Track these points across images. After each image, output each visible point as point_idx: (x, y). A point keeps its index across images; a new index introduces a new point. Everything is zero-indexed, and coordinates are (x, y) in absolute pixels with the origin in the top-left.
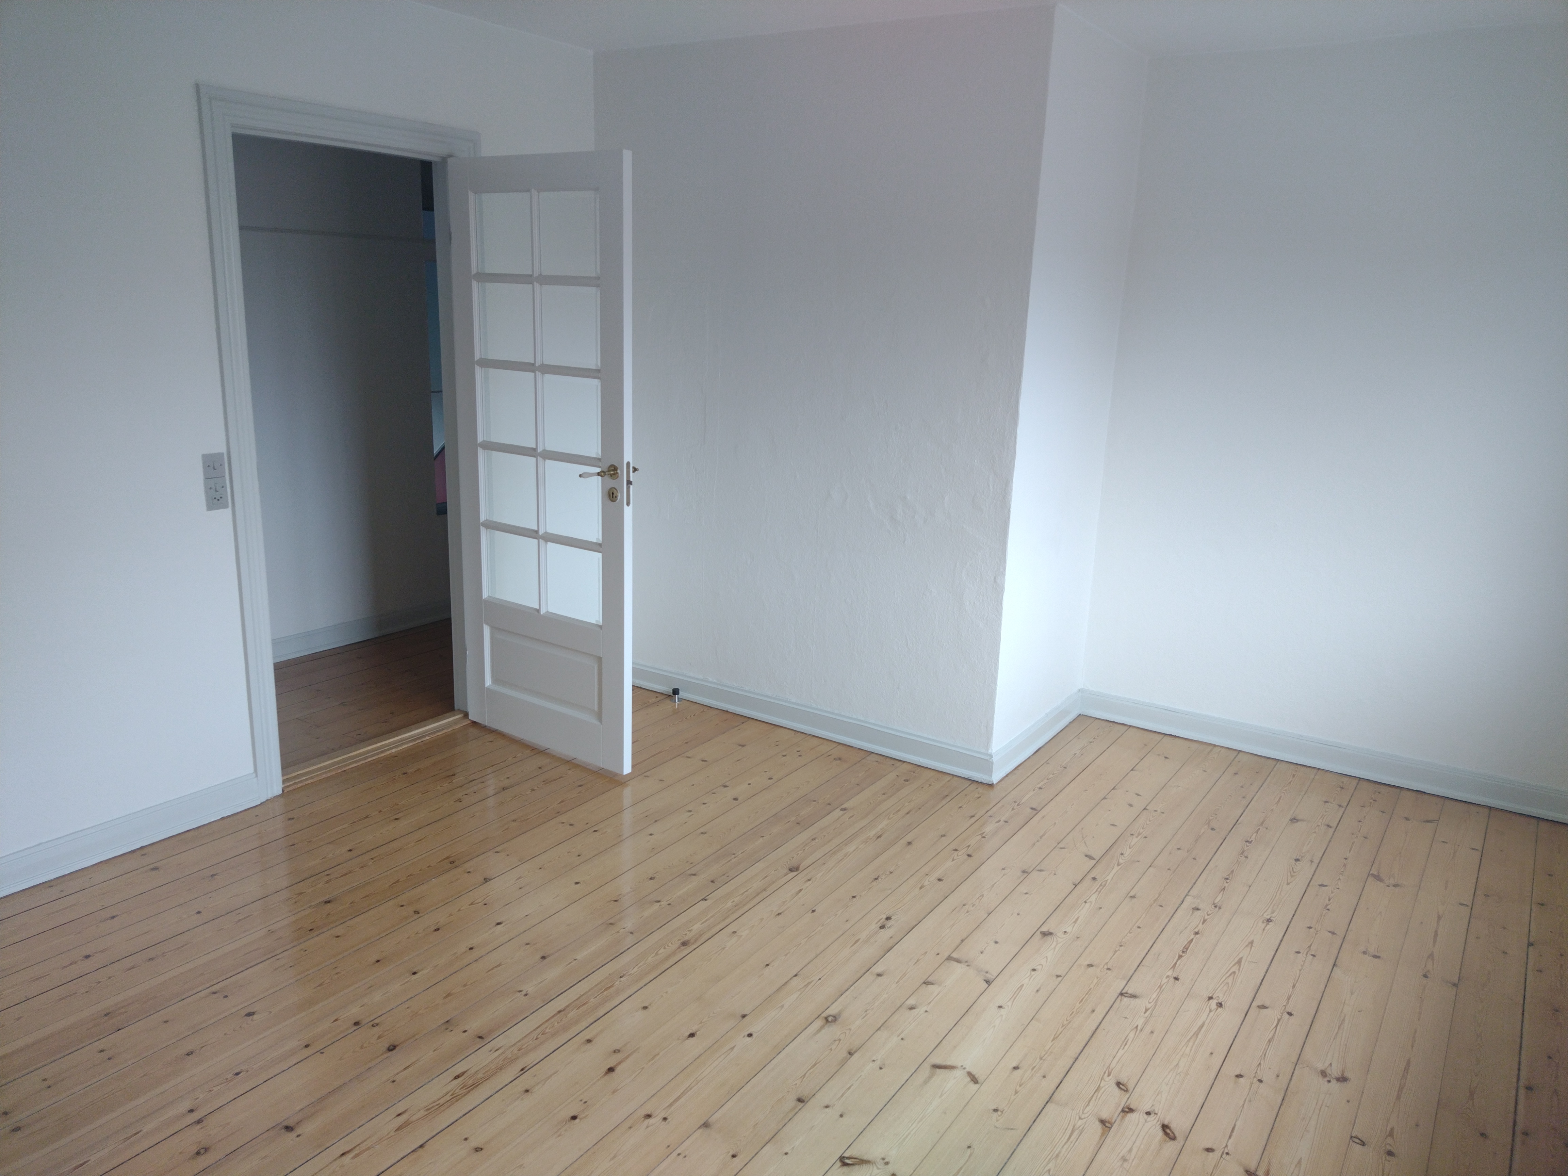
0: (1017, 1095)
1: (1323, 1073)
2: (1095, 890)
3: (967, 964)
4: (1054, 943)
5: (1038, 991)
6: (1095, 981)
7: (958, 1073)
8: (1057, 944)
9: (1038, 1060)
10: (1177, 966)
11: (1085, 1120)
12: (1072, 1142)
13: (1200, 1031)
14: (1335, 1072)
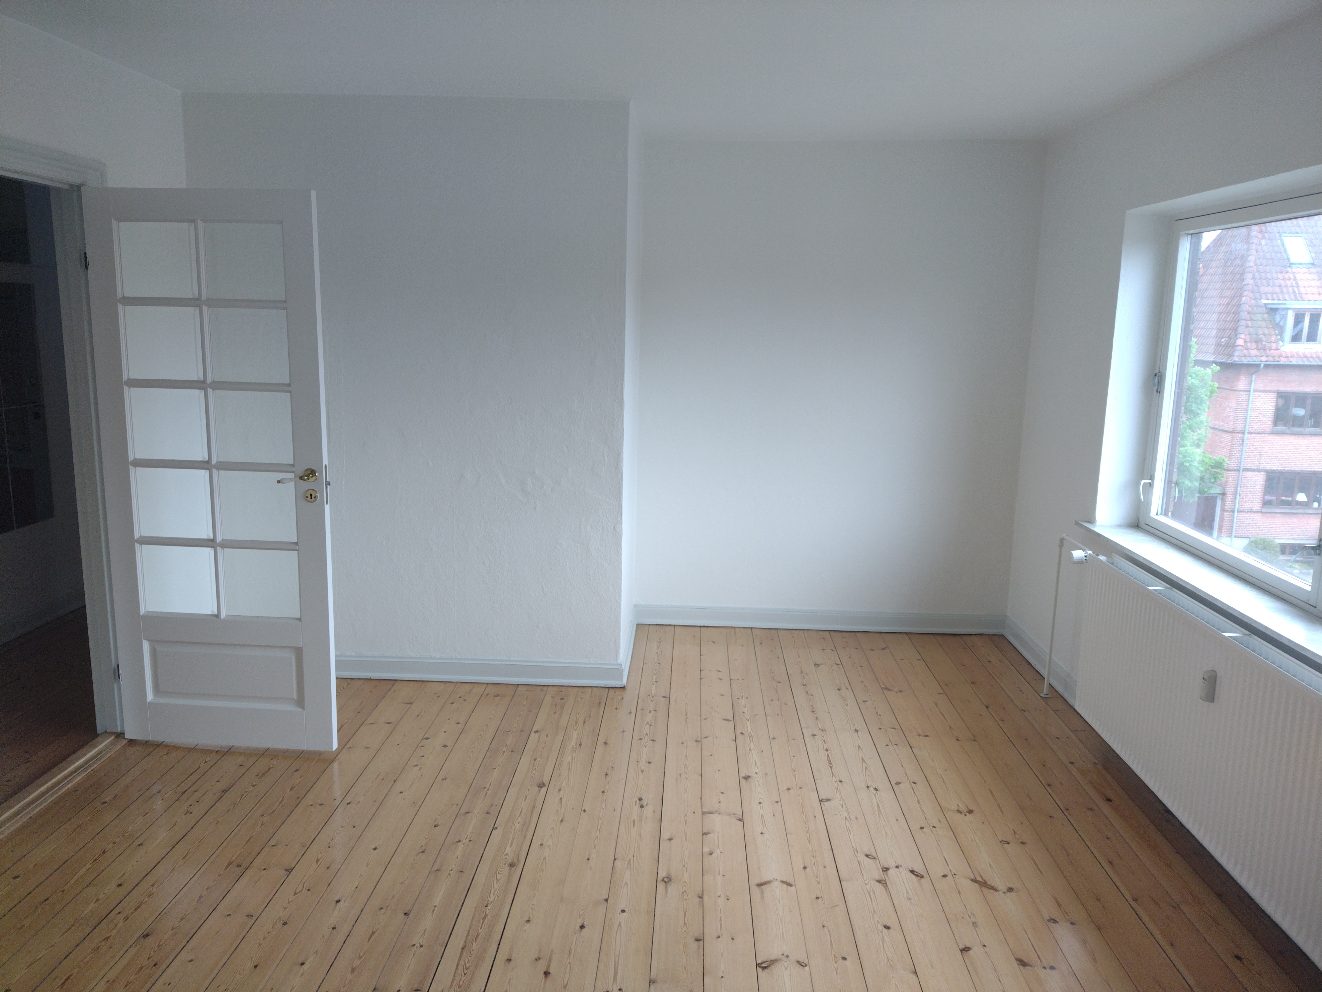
0: (820, 884)
1: (959, 811)
2: (749, 741)
3: (718, 813)
4: (757, 783)
5: (774, 815)
6: (800, 798)
7: (776, 884)
8: (758, 782)
9: (812, 858)
10: (834, 773)
11: (869, 884)
12: (874, 900)
13: (879, 808)
14: (963, 808)
